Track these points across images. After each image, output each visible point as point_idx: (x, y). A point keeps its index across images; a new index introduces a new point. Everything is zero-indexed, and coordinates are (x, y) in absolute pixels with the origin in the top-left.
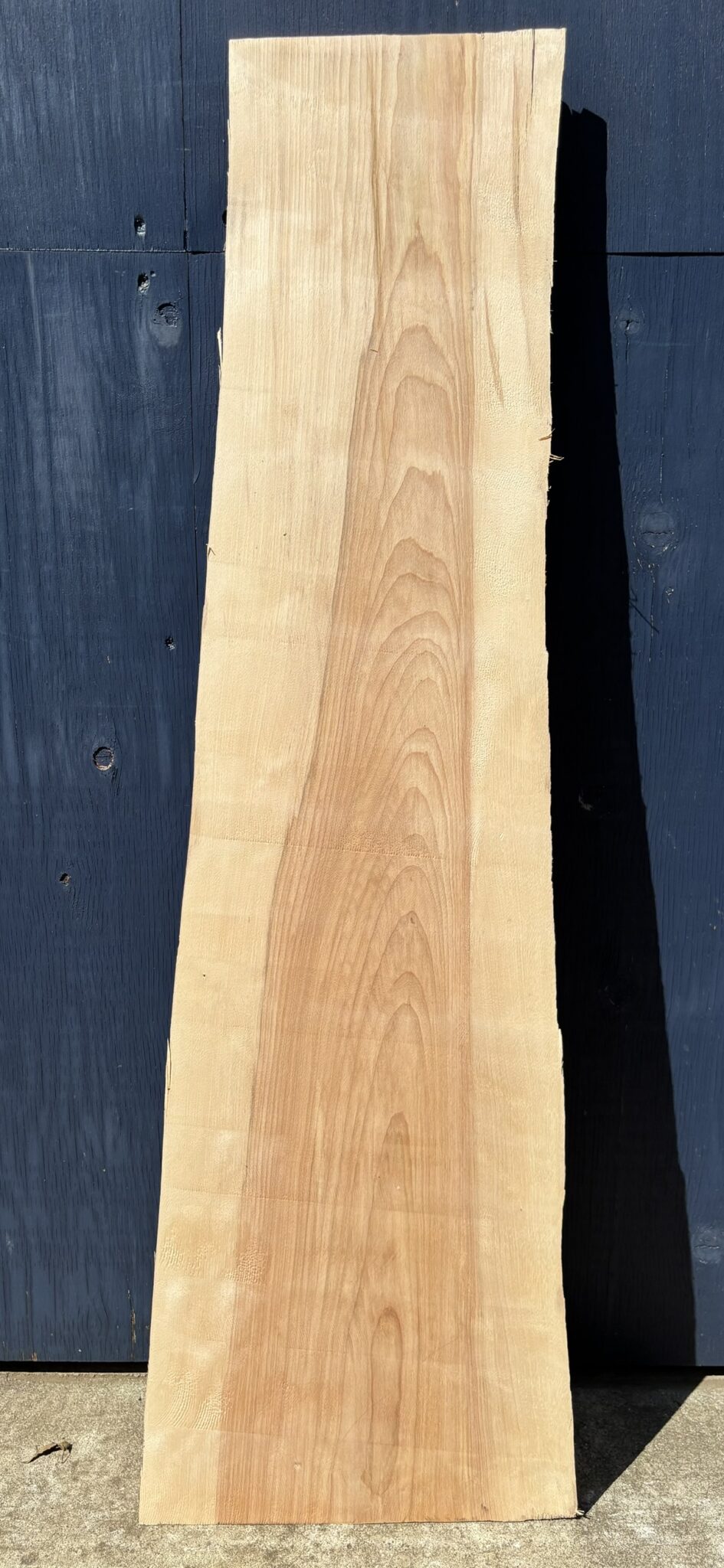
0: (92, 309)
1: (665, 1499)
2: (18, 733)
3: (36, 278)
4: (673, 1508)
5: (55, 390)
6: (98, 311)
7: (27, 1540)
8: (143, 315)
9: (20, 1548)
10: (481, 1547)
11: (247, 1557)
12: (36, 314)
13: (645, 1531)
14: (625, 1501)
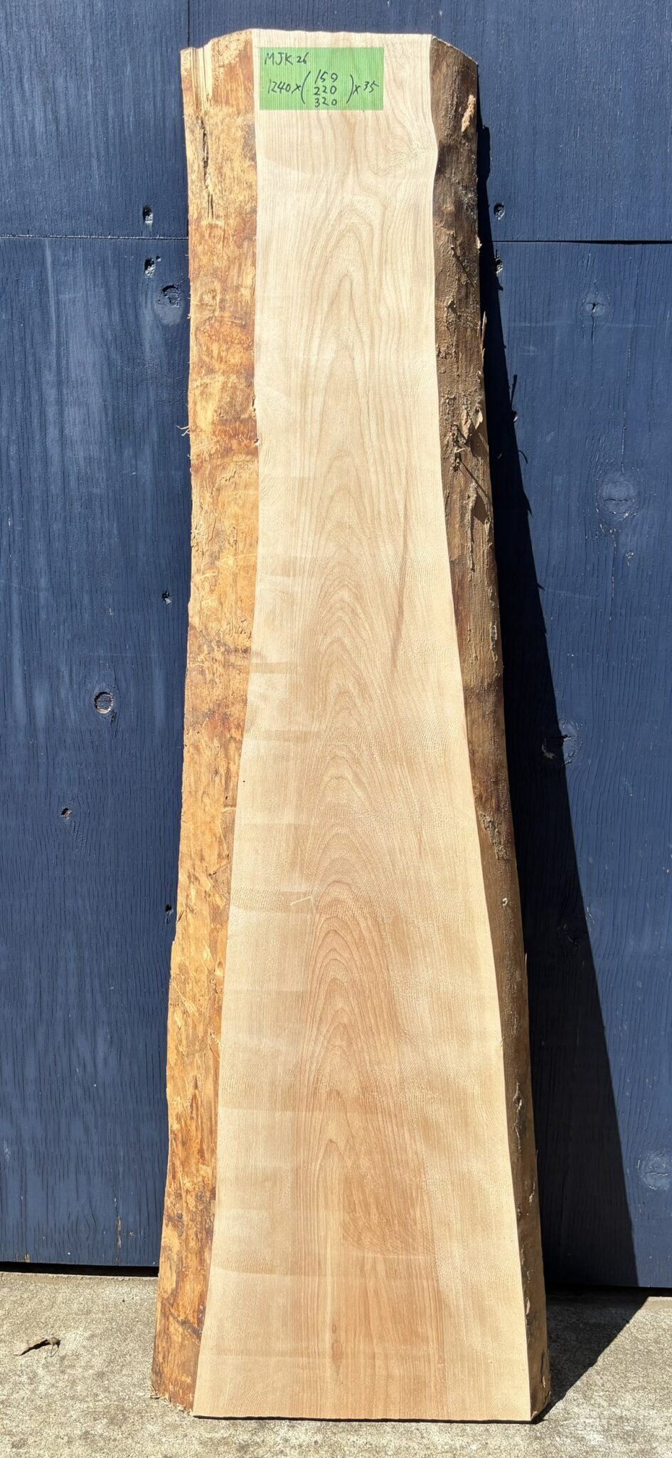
0: (103, 290)
1: (613, 1410)
2: (27, 678)
3: (53, 262)
4: (621, 1417)
5: (67, 363)
6: (108, 292)
7: (18, 1426)
8: (149, 296)
9: (10, 1434)
10: (440, 1447)
11: (221, 1449)
12: (52, 295)
13: (595, 1438)
14: (576, 1410)
